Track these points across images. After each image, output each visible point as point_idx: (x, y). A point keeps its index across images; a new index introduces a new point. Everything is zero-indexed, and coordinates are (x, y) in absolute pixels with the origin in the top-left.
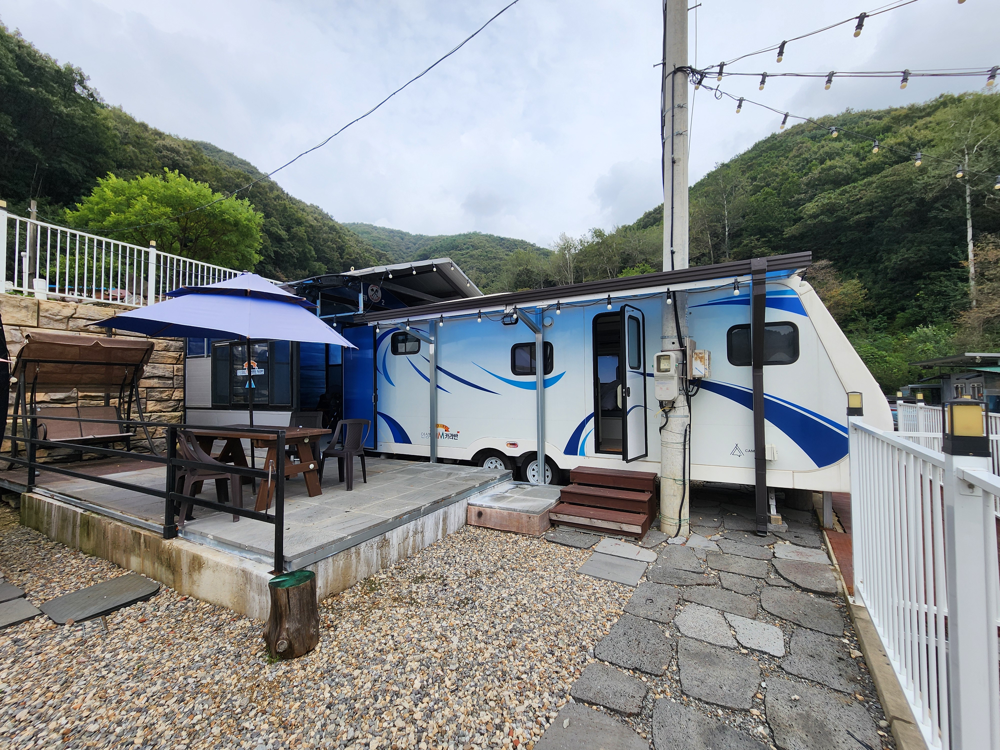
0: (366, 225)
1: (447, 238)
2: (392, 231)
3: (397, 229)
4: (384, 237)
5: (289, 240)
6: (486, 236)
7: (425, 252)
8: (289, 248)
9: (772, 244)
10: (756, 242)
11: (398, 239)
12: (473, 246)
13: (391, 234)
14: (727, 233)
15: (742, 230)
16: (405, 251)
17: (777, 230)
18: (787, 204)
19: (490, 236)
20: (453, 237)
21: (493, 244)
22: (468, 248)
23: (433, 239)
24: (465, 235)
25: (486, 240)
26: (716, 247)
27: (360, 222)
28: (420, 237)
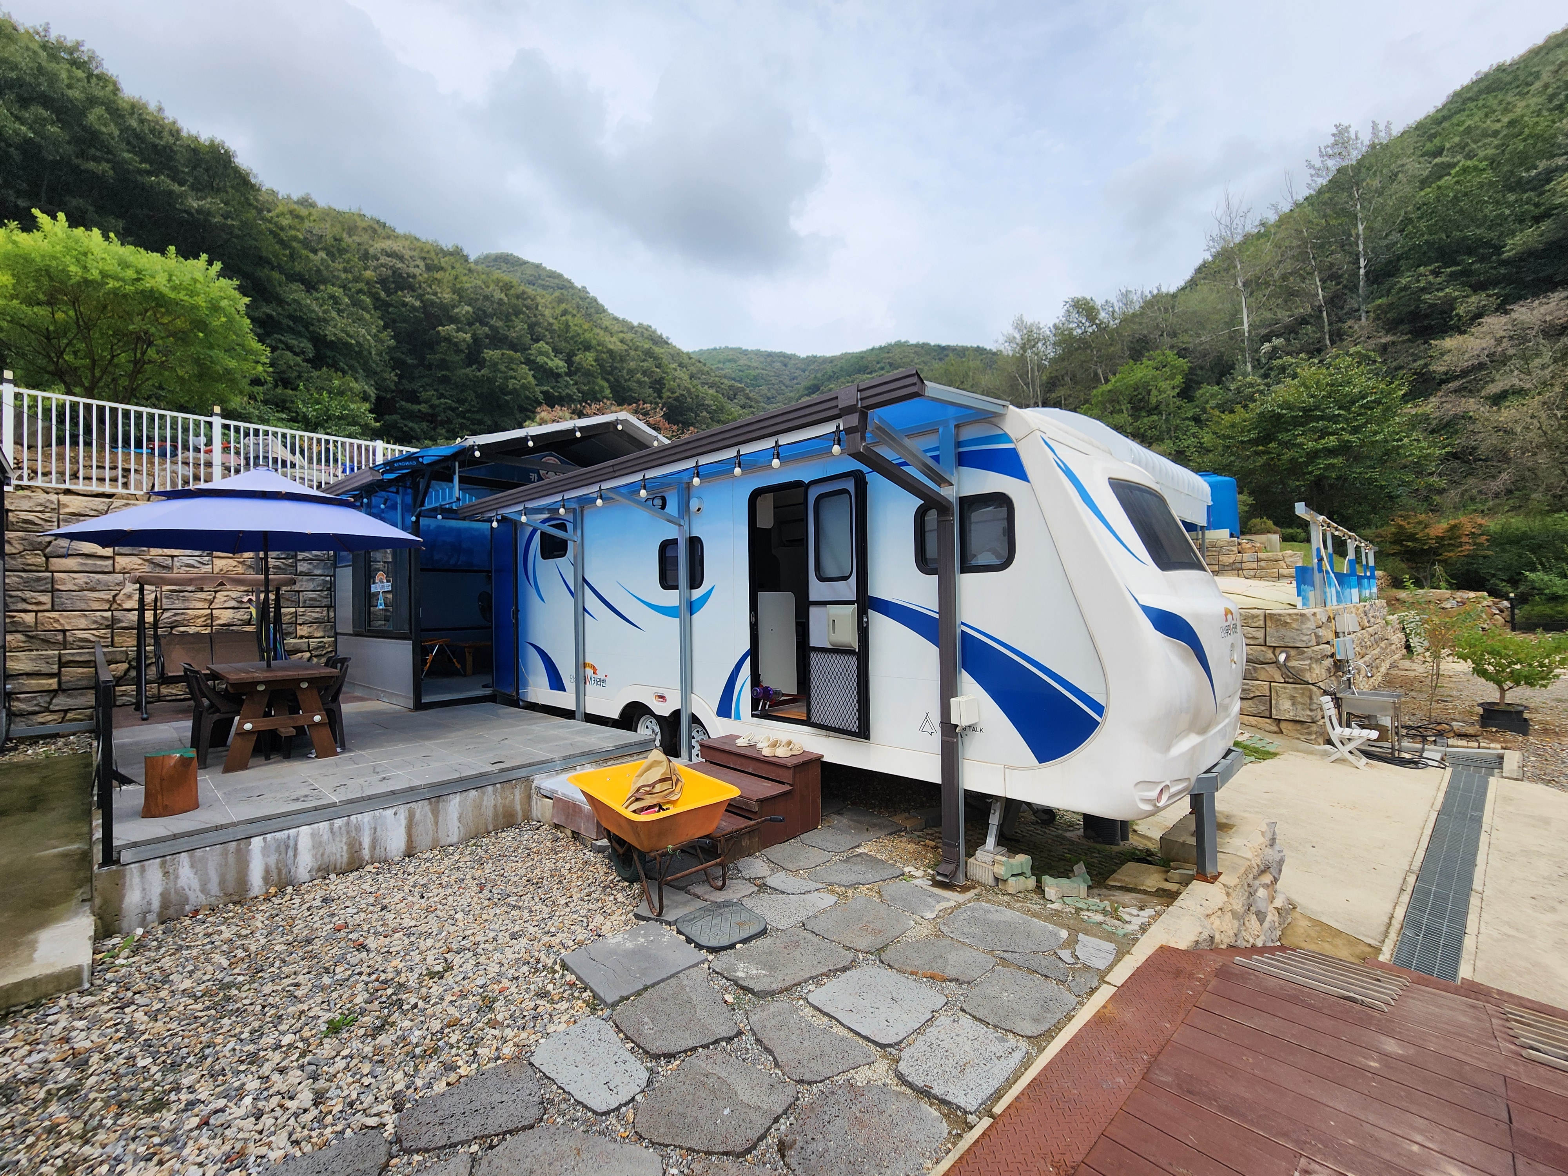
0: (732, 349)
1: (853, 355)
2: (770, 355)
3: (778, 350)
4: (755, 365)
5: (567, 374)
6: (917, 345)
7: (815, 382)
8: (567, 387)
9: (1473, 280)
10: (1431, 278)
11: (778, 365)
12: (891, 364)
13: (769, 359)
14: (1362, 271)
15: (1399, 258)
16: (788, 383)
17: (1488, 244)
18: (1519, 186)
19: (924, 346)
20: (861, 352)
21: (927, 358)
22: (882, 369)
23: (831, 360)
24: (881, 348)
25: (916, 353)
26: (1334, 301)
27: (723, 346)
28: (813, 360)
